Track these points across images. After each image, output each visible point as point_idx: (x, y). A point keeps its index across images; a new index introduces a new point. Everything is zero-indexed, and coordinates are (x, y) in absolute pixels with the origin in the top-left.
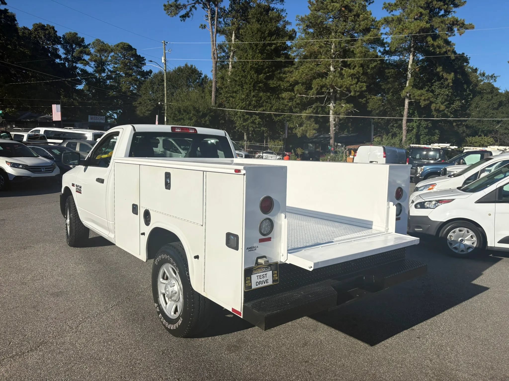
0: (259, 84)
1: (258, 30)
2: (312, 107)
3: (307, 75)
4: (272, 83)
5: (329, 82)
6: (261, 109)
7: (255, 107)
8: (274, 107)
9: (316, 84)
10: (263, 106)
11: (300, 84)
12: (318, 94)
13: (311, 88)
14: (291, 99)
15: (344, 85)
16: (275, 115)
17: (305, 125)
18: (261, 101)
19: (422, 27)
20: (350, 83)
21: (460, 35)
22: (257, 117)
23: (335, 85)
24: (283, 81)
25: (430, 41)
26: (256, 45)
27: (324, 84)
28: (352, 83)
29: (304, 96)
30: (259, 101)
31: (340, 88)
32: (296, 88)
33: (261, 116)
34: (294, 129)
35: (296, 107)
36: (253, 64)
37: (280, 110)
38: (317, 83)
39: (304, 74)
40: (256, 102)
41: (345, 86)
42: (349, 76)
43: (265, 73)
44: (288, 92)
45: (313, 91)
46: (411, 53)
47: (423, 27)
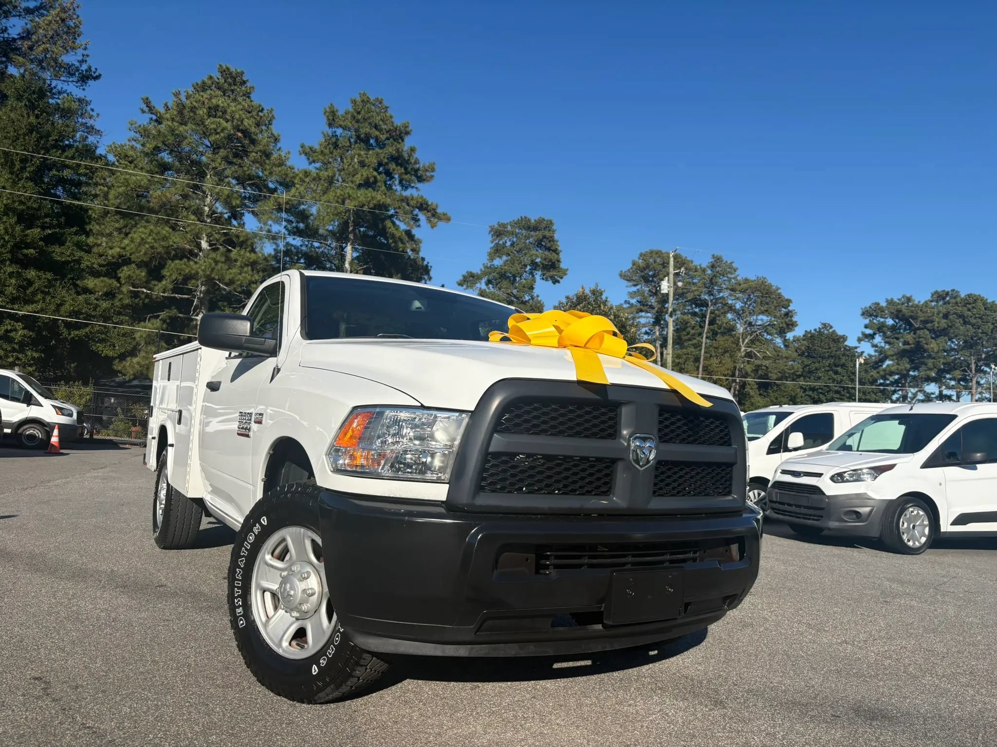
0: (27, 248)
1: (31, 129)
2: (159, 316)
3: (152, 247)
4: (59, 253)
5: (205, 269)
6: (30, 307)
7: (14, 300)
8: (67, 307)
9: (173, 269)
10: (32, 302)
11: (133, 265)
12: (175, 290)
13: (160, 278)
14: (110, 295)
15: (238, 280)
16: (68, 325)
17: (142, 354)
18: (31, 290)
19: (379, 201)
20: (249, 277)
21: (432, 227)
22: (19, 325)
23: (217, 277)
24: (89, 251)
25: (390, 228)
26: (24, 160)
27: (193, 272)
28: (253, 279)
29: (145, 291)
30: (25, 288)
31: (227, 285)
32: (125, 272)
33: (29, 322)
34: (117, 361)
35: (119, 313)
36: (14, 202)
37: (82, 314)
38: (177, 269)
39: (147, 246)
40: (18, 290)
41: (239, 283)
42: (247, 265)
43: (43, 228)
44: (102, 278)
45: (164, 282)
46: (349, 241)
47: (381, 203)
